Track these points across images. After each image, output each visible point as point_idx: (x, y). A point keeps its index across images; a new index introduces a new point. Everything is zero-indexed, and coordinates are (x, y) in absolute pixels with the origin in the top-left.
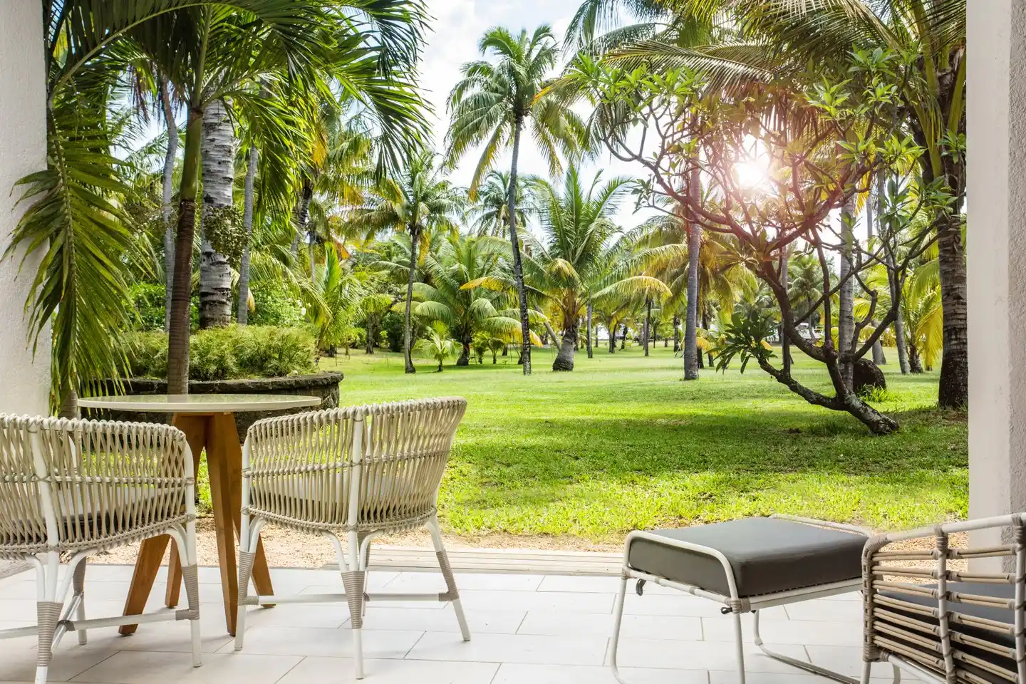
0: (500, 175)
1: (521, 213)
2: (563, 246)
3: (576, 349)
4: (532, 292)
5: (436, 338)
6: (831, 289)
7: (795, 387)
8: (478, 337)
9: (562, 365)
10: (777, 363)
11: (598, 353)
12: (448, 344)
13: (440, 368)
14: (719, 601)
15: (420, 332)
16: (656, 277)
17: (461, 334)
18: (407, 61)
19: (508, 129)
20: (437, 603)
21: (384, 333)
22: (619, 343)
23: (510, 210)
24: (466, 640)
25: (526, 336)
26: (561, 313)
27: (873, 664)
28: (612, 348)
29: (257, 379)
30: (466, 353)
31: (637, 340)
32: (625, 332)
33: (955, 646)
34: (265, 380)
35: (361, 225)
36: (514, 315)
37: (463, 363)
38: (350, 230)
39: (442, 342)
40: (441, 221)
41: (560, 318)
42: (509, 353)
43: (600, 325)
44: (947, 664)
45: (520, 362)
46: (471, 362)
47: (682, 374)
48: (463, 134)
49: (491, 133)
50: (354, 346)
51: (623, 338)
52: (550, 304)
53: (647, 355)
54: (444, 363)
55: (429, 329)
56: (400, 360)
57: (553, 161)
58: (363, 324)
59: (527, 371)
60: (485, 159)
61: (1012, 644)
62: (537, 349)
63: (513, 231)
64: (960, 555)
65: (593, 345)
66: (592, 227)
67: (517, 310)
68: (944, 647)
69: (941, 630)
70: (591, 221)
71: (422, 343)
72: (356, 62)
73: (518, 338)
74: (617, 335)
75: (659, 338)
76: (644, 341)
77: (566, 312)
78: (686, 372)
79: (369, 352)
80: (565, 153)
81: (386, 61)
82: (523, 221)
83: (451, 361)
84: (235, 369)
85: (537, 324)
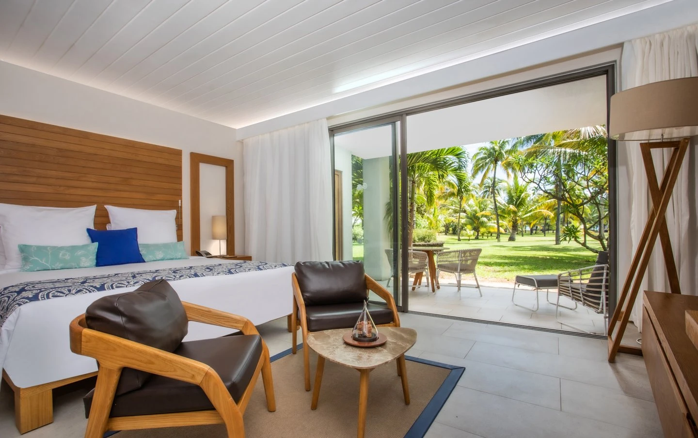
0: (490, 178)
1: (497, 190)
2: (511, 201)
3: (517, 234)
4: (501, 216)
5: (467, 230)
6: (601, 218)
7: (588, 248)
8: (482, 230)
9: (512, 239)
10: (582, 240)
11: (526, 235)
12: (472, 232)
13: (469, 240)
14: (534, 288)
15: (462, 228)
16: (548, 210)
17: (476, 229)
18: (465, 167)
19: (492, 166)
20: (475, 289)
21: (451, 229)
22: (534, 232)
23: (493, 189)
24: (481, 296)
25: (498, 230)
26: (511, 222)
27: (560, 296)
28: (531, 233)
29: (423, 243)
30: (478, 235)
31: (541, 230)
32: (537, 227)
33: (572, 291)
34: (425, 243)
35: (444, 197)
36: (494, 223)
37: (477, 238)
38: (440, 198)
39: (469, 231)
40: (469, 195)
41: (511, 223)
42: (493, 235)
43: (527, 226)
44: (571, 295)
45: (497, 238)
46: (480, 237)
47: (555, 243)
48: (477, 169)
49: (486, 168)
50: (441, 232)
51: (536, 230)
52: (507, 219)
53: (545, 236)
54: (471, 238)
55: (466, 227)
56: (456, 237)
57: (508, 175)
58: (444, 226)
59: (499, 241)
60: (485, 176)
61: (579, 290)
62: (502, 234)
63: (494, 197)
64: (572, 276)
65: (524, 232)
66: (523, 195)
67: (496, 221)
68: (570, 292)
69: (570, 289)
70: (522, 193)
71: (463, 232)
72: (451, 169)
73: (496, 230)
74: (533, 229)
75: (551, 230)
76: (544, 231)
77: (513, 222)
78: (556, 242)
79: (446, 234)
80: (512, 172)
81: (460, 168)
82: (498, 192)
83: (473, 237)
84: (418, 241)
85: (503, 226)
